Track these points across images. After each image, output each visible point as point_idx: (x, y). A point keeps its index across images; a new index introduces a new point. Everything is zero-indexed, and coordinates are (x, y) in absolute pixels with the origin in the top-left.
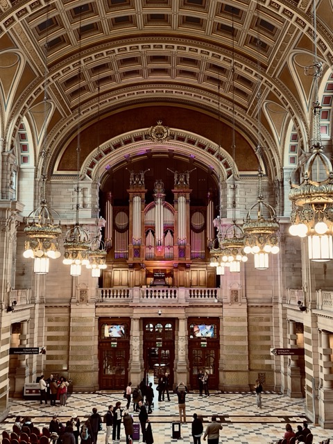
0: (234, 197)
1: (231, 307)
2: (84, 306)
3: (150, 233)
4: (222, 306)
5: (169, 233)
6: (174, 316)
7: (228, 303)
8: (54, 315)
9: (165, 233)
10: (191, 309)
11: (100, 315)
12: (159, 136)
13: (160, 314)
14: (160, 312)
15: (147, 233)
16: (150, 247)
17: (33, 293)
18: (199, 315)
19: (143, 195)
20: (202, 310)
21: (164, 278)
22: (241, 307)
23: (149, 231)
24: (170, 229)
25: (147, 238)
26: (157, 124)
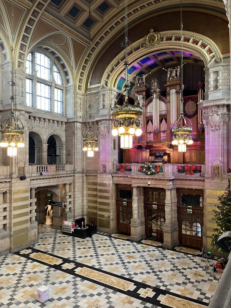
0: (216, 81)
1: (213, 181)
2: (104, 176)
3: (150, 122)
4: (204, 180)
5: (164, 121)
6: (161, 187)
7: (209, 178)
8: (91, 181)
9: (161, 121)
10: (179, 181)
11: (116, 182)
12: (151, 41)
13: (149, 185)
14: (149, 183)
15: (148, 123)
16: (150, 133)
17: (74, 167)
18: (186, 187)
19: (144, 93)
20: (187, 182)
21: (162, 157)
22: (223, 182)
23: (149, 121)
24: (164, 118)
25: (148, 126)
26: (149, 32)
